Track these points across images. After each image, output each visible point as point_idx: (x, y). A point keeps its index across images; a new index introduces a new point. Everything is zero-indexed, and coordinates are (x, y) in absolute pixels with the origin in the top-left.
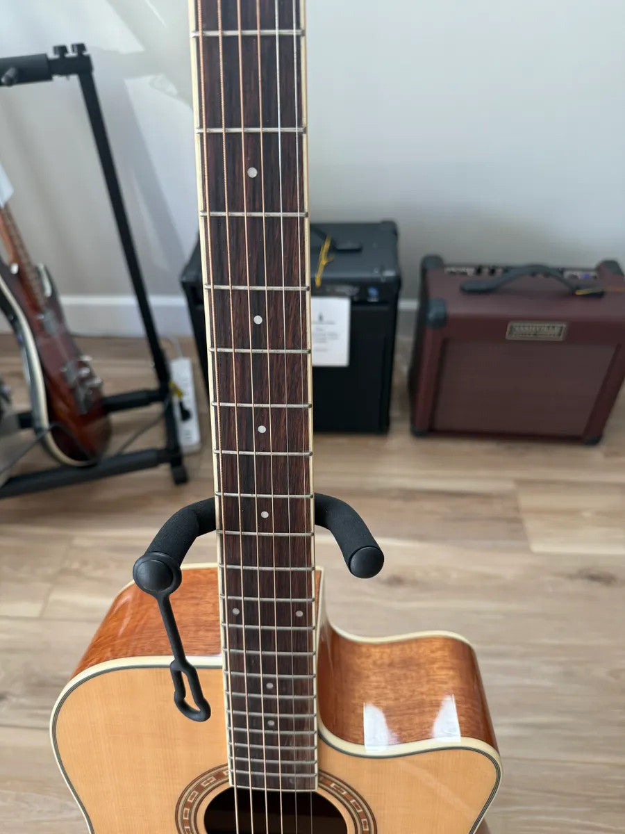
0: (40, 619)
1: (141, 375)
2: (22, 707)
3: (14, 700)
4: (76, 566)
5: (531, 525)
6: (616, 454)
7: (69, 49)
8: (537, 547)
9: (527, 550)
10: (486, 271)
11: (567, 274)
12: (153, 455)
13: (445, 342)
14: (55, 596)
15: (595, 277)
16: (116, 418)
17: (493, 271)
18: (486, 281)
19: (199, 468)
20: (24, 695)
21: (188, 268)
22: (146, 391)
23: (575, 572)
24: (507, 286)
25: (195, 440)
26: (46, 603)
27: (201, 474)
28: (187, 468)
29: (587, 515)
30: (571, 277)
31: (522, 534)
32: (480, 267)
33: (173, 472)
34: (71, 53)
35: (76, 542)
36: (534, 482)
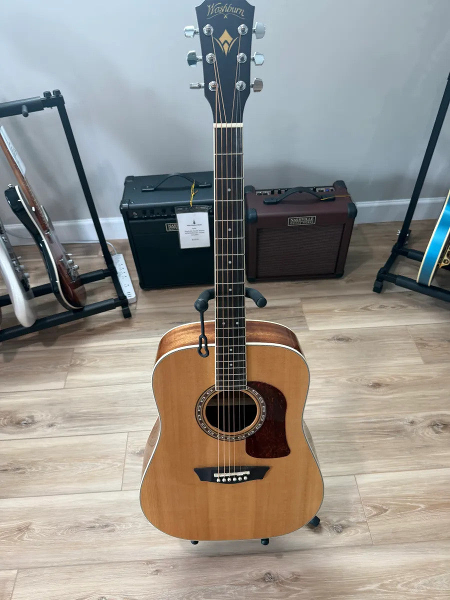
0: (64, 388)
2: (64, 428)
3: (59, 425)
4: (79, 362)
5: (308, 318)
6: (352, 281)
7: (52, 94)
8: (311, 329)
9: (307, 330)
10: (276, 192)
11: (317, 190)
12: (113, 301)
13: (258, 230)
14: (69, 377)
15: (332, 190)
17: (280, 192)
18: (277, 197)
19: (136, 309)
20: (63, 423)
21: (122, 202)
22: (102, 270)
23: (330, 338)
24: (285, 199)
25: (133, 295)
26: (66, 381)
27: (138, 312)
28: (130, 309)
29: (336, 311)
30: (319, 191)
31: (304, 323)
32: (274, 190)
33: (123, 311)
34: (53, 95)
35: (75, 351)
36: (310, 298)
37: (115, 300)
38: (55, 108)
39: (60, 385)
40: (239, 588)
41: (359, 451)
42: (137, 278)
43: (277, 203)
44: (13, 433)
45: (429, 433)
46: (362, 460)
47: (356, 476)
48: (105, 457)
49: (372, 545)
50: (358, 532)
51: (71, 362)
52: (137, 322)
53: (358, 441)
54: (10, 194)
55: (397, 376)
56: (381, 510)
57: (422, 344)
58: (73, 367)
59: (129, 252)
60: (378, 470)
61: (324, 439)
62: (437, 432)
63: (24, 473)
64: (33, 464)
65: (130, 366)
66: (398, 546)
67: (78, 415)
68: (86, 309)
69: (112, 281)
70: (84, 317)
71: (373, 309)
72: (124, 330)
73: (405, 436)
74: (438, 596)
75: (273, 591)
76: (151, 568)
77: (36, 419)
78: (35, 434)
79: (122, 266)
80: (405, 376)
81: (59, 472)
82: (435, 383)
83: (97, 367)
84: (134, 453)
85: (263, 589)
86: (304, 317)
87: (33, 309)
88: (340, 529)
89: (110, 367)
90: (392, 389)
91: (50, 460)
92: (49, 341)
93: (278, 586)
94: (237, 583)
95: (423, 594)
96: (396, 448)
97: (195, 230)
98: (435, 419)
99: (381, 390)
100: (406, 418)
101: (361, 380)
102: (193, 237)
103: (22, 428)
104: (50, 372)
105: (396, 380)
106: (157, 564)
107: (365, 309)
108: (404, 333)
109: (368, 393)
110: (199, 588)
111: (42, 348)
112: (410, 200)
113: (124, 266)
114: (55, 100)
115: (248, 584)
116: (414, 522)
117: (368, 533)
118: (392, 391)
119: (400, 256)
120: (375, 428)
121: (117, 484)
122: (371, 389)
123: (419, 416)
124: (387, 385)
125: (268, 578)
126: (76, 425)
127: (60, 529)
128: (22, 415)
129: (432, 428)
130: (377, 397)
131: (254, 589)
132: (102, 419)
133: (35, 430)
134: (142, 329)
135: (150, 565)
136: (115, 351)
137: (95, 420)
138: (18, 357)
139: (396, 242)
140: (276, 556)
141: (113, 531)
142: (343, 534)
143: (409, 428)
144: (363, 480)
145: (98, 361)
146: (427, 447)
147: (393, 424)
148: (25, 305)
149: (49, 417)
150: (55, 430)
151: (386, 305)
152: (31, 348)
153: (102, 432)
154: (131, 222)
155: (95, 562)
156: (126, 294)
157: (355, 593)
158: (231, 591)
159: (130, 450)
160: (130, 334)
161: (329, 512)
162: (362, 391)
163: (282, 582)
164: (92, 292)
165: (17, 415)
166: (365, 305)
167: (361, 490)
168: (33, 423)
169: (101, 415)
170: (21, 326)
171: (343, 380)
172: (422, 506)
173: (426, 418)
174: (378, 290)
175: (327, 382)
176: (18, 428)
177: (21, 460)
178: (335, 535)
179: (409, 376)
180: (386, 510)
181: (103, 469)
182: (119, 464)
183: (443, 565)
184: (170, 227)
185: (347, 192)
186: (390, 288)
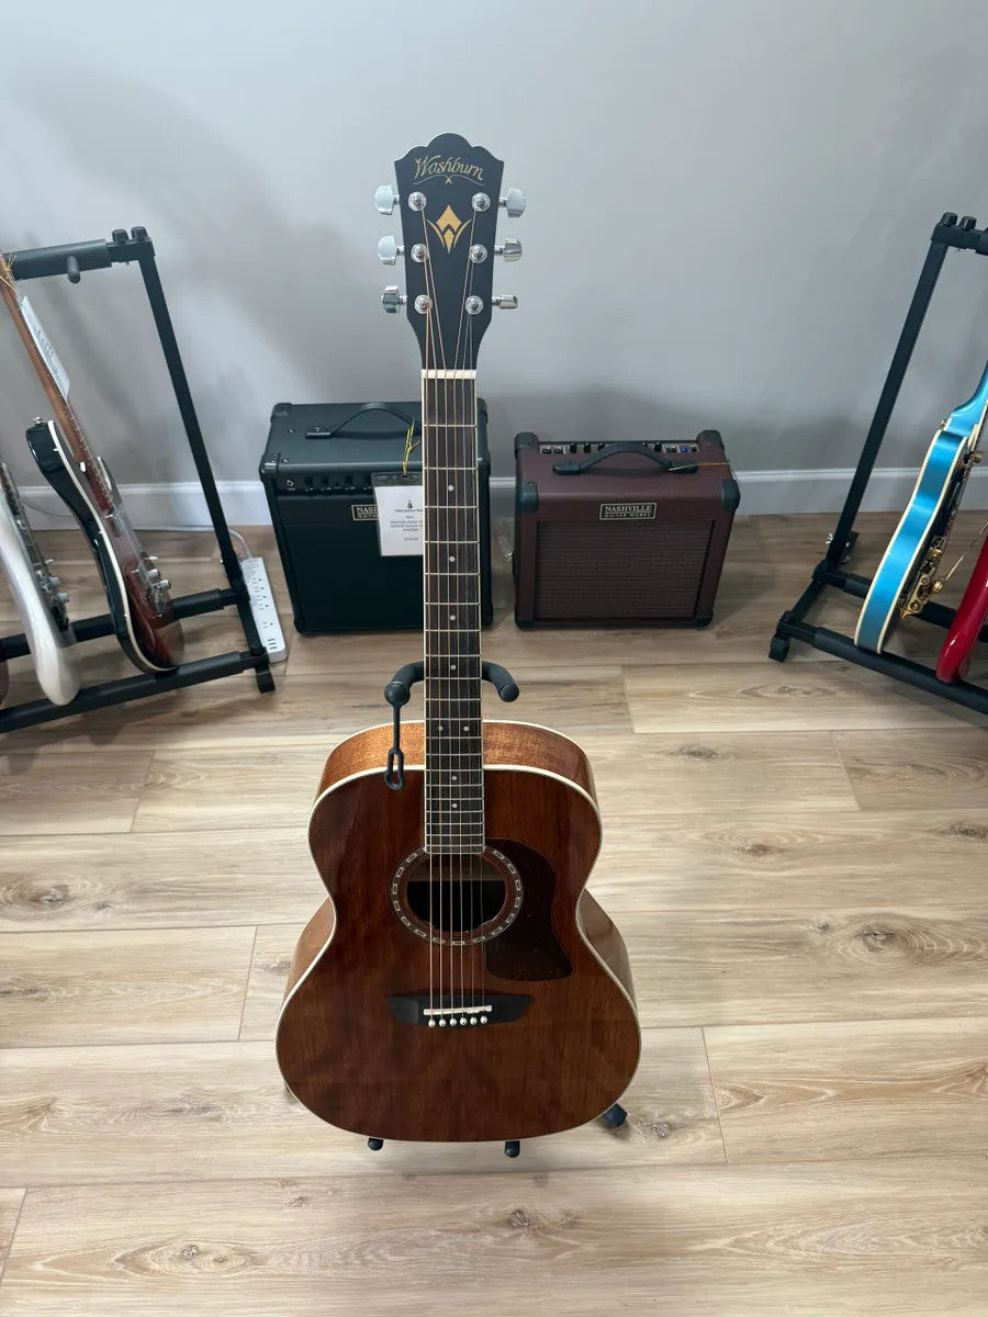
0: (131, 832)
1: (209, 575)
2: (127, 912)
3: (118, 907)
4: (163, 779)
5: (635, 708)
6: (728, 633)
7: (129, 234)
8: (638, 729)
9: (632, 731)
10: (581, 447)
11: (664, 447)
12: (238, 658)
13: (540, 525)
14: (141, 811)
15: (694, 450)
16: (187, 624)
17: (587, 449)
18: (581, 460)
19: (284, 675)
20: (127, 903)
21: (265, 459)
22: (218, 591)
23: (677, 749)
24: (598, 465)
25: (281, 646)
26: (135, 817)
27: (288, 681)
28: (273, 674)
29: (692, 695)
30: (669, 450)
31: (626, 717)
32: (576, 443)
33: (259, 679)
34: (130, 237)
35: (158, 756)
36: (638, 666)
37: (242, 655)
38: (135, 264)
39: (124, 824)
40: (459, 1238)
41: (715, 981)
42: (289, 610)
43: (578, 473)
44: (24, 919)
45: (858, 951)
46: (718, 998)
47: (707, 1030)
48: (208, 973)
49: (725, 1164)
50: (700, 1138)
51: (147, 777)
52: (286, 703)
53: (713, 960)
54: (38, 436)
55: (804, 834)
56: (748, 1097)
57: (858, 770)
58: (151, 787)
59: (276, 553)
60: (749, 1018)
61: (648, 953)
62: (873, 949)
63: (43, 999)
64: (64, 981)
65: (265, 791)
66: (775, 1167)
67: (158, 888)
68: (182, 672)
69: (237, 613)
70: (177, 688)
71: (764, 695)
72: (259, 718)
73: (807, 954)
74: (845, 1265)
75: (523, 1244)
76: (291, 1194)
77: (72, 893)
78: (69, 923)
79: (260, 584)
80: (818, 833)
81: (114, 999)
82: (877, 851)
83: (199, 792)
84: (266, 968)
85: (505, 1242)
86: (626, 704)
87: (74, 666)
88: (666, 1130)
89: (225, 792)
90: (789, 860)
91: (98, 976)
92: (103, 734)
93: (536, 1236)
94: (457, 1227)
95: (814, 1260)
96: (789, 978)
97: (411, 520)
98: (872, 922)
99: (770, 858)
100: (814, 918)
101: (730, 838)
102: (408, 534)
103: (42, 909)
104: (103, 798)
105: (800, 840)
106: (303, 1187)
107: (751, 693)
108: (821, 747)
109: (741, 864)
110: (382, 1234)
111: (88, 747)
112: (855, 470)
113: (265, 583)
114: (134, 248)
115: (478, 1231)
116: (809, 1122)
117: (720, 1141)
118: (787, 864)
119: (830, 588)
120: (748, 937)
121: (230, 1027)
122: (750, 857)
123: (839, 915)
124: (782, 851)
125: (517, 1221)
126: (152, 908)
127: (112, 1113)
128: (46, 884)
129: (865, 940)
130: (758, 874)
131: (488, 1240)
132: (208, 898)
133: (69, 914)
134: (294, 717)
135: (287, 1189)
136: (238, 759)
137: (191, 898)
138: (38, 763)
139: (824, 557)
140: (535, 1178)
141: (217, 1119)
142: (671, 1141)
143: (817, 939)
144: (716, 1037)
145: (202, 778)
146: (848, 976)
147: (787, 929)
148: (59, 659)
149: (98, 889)
150: (109, 915)
151: (791, 687)
152: (67, 747)
153: (206, 923)
154: (280, 498)
155: (178, 1178)
156: (265, 643)
157: (685, 1254)
158: (444, 1243)
159: (259, 961)
160: (271, 725)
161: (647, 1098)
162: (730, 860)
163: (544, 1229)
164: (196, 636)
165: (35, 884)
166: (752, 686)
167: (713, 1057)
168: (66, 899)
169: (203, 889)
170: (47, 701)
171: (694, 836)
172: (830, 1092)
173: (852, 920)
174: (779, 654)
175: (663, 839)
176: (36, 908)
177: (39, 973)
178: (654, 1141)
179: (825, 834)
180: (758, 1098)
181: (203, 997)
182: (236, 989)
183: (859, 1207)
184: (360, 513)
185: (725, 457)
186: (803, 653)
